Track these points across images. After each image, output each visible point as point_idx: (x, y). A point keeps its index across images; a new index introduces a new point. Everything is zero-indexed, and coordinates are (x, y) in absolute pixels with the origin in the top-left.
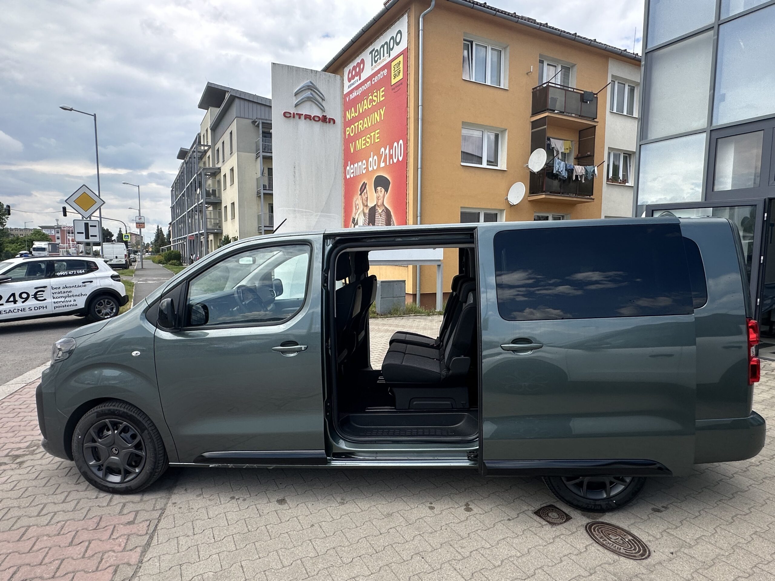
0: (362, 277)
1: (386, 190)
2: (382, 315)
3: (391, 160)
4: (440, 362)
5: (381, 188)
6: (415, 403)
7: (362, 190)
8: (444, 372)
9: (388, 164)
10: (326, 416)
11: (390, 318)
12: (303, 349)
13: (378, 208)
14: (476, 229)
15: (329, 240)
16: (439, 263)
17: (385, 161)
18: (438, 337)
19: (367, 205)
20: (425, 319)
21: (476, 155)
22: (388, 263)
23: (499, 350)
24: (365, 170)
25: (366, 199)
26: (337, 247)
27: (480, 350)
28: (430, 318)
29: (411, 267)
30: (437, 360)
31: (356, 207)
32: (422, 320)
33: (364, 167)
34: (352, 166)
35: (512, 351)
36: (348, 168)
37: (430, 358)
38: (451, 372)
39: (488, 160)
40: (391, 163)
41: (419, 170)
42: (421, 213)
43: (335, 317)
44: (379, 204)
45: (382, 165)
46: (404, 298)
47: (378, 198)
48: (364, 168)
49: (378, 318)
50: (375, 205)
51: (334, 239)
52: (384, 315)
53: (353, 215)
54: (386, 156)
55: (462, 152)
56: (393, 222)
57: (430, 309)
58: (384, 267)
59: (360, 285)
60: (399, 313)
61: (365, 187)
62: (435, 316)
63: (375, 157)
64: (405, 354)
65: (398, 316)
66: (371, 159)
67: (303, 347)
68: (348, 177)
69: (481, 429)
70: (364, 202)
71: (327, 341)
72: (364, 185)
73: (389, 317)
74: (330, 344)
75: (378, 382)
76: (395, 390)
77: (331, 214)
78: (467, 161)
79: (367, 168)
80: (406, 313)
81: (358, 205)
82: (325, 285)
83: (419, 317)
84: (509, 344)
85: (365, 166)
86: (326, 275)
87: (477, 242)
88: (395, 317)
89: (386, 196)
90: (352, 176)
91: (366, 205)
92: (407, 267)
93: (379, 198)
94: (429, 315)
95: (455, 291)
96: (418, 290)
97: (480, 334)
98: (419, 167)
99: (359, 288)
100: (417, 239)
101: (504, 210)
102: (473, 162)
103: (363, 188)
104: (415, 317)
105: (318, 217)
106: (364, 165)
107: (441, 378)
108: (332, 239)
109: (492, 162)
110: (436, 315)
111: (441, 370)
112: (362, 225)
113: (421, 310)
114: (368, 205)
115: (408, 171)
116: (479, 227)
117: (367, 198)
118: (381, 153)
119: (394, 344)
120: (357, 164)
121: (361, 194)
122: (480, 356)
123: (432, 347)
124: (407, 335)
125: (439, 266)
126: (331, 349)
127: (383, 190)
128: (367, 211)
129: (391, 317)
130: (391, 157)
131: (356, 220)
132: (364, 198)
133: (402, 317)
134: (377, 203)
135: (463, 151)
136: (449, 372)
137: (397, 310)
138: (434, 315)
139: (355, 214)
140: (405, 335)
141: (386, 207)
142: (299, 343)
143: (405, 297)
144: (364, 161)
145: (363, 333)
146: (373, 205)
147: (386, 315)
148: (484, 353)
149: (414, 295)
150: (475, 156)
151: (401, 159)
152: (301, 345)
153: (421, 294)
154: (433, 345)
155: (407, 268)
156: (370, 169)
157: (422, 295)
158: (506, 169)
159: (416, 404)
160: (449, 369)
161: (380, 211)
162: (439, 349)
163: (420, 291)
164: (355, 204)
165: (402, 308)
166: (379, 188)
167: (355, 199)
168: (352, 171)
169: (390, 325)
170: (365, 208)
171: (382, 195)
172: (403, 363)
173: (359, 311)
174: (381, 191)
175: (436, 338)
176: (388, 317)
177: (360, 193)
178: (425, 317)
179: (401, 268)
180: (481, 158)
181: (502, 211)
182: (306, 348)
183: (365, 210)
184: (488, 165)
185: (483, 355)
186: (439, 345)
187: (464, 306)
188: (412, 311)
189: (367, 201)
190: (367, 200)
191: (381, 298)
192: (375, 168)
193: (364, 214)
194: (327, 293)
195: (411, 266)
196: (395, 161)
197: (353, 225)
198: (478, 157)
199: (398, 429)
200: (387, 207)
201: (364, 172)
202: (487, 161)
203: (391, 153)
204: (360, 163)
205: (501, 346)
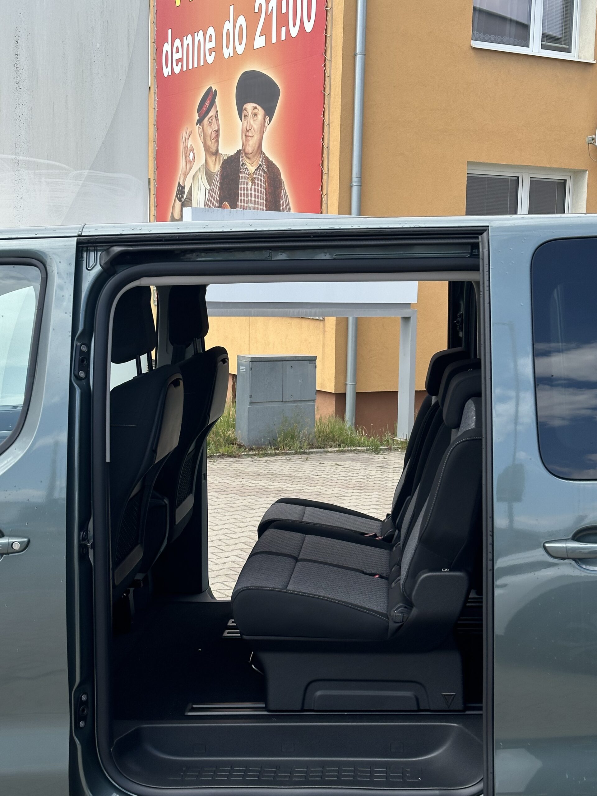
0: (190, 353)
1: (269, 112)
2: (251, 449)
3: (284, 29)
4: (390, 584)
5: (254, 105)
6: (319, 693)
7: (204, 109)
8: (397, 613)
9: (274, 41)
10: (75, 729)
11: (272, 458)
12: (16, 547)
13: (247, 161)
14: (485, 234)
15: (92, 254)
16: (406, 313)
17: (266, 32)
18: (388, 515)
19: (217, 151)
20: (368, 462)
21: (514, 18)
22: (270, 310)
23: (539, 555)
24: (213, 53)
25: (214, 135)
26: (114, 273)
27: (490, 556)
28: (379, 458)
29: (331, 321)
30: (381, 577)
31: (187, 156)
32: (358, 465)
33: (210, 45)
34: (178, 42)
35: (574, 559)
36: (167, 47)
37: (363, 572)
38: (415, 611)
39: (546, 32)
40: (283, 37)
41: (358, 58)
42: (361, 177)
43: (108, 460)
44: (249, 149)
45: (260, 42)
46: (311, 403)
47: (246, 132)
48: (211, 50)
49: (240, 456)
50: (239, 152)
51: (107, 251)
52: (258, 449)
53: (179, 178)
54: (269, 16)
55: (475, 9)
56: (287, 199)
57: (382, 434)
58: (260, 319)
59: (180, 376)
60: (297, 444)
61: (213, 103)
62: (392, 454)
63: (241, 20)
64: (297, 560)
65: (296, 453)
66: (228, 26)
67: (17, 543)
68: (167, 72)
69: (490, 770)
70: (209, 143)
71: (83, 527)
72: (210, 96)
73: (271, 455)
74: (91, 533)
75: (226, 634)
76: (268, 658)
77: (115, 175)
78: (487, 37)
79: (217, 49)
80: (316, 444)
81: (192, 150)
82: (82, 374)
83: (351, 454)
84: (566, 540)
85: (213, 44)
86: (84, 349)
87: (486, 269)
88: (287, 454)
89: (269, 128)
90: (177, 70)
91: (213, 149)
92: (323, 320)
93: (250, 134)
94: (376, 450)
95: (436, 394)
96: (349, 382)
97: (489, 515)
98: (358, 51)
99: (176, 383)
100: (328, 257)
101: (587, 170)
102: (506, 39)
103: (207, 104)
104: (341, 455)
105: (81, 182)
106: (210, 41)
107: (387, 628)
108: (103, 251)
109: (555, 40)
110: (396, 450)
111: (390, 606)
112: (202, 206)
113: (356, 436)
114: (220, 151)
115: (327, 62)
116: (493, 228)
117: (217, 131)
118: (256, 10)
119: (270, 532)
120: (190, 36)
121: (200, 121)
122: (490, 573)
123: (371, 541)
124: (308, 508)
125: (406, 319)
126: (93, 546)
127: (260, 111)
128: (216, 168)
129: (276, 454)
130: (283, 20)
131: (186, 190)
132: (209, 131)
133: (304, 456)
134: (244, 146)
135: (478, 6)
136: (409, 613)
137: (293, 437)
138: (389, 449)
139: (186, 175)
140: (300, 508)
141: (266, 159)
142: (5, 533)
143: (314, 401)
144: (211, 31)
145: (189, 502)
146: (232, 152)
147: (263, 449)
148: (501, 563)
149: (340, 397)
150: (511, 20)
151: (309, 27)
152: (10, 536)
153: (357, 393)
154: (375, 536)
155: (322, 323)
156: (227, 53)
157: (360, 396)
158: (591, 61)
159: (321, 697)
160: (409, 604)
161: (252, 169)
162: (391, 549)
163: (355, 385)
164: (186, 147)
165: (305, 431)
166: (249, 106)
167: (183, 135)
168: (177, 56)
169: (273, 477)
170: (211, 160)
171: (256, 124)
172: (290, 587)
173: (175, 443)
174: (256, 115)
175: (383, 518)
176: (267, 455)
177: (197, 117)
178: (366, 456)
179: (305, 323)
180: (526, 27)
181: (577, 173)
182: (26, 546)
183: (211, 165)
184: (543, 47)
185: (496, 567)
186: (391, 537)
187: (455, 435)
188: (334, 441)
189: (217, 141)
190: (217, 136)
191: (251, 403)
192: (240, 49)
193: (209, 176)
194: (87, 397)
195: (334, 319)
196: (294, 32)
197: (178, 204)
198: (518, 23)
199: (270, 764)
200: (271, 159)
201: (210, 60)
202: (543, 35)
203: (284, 11)
204: (199, 36)
205: (545, 548)
